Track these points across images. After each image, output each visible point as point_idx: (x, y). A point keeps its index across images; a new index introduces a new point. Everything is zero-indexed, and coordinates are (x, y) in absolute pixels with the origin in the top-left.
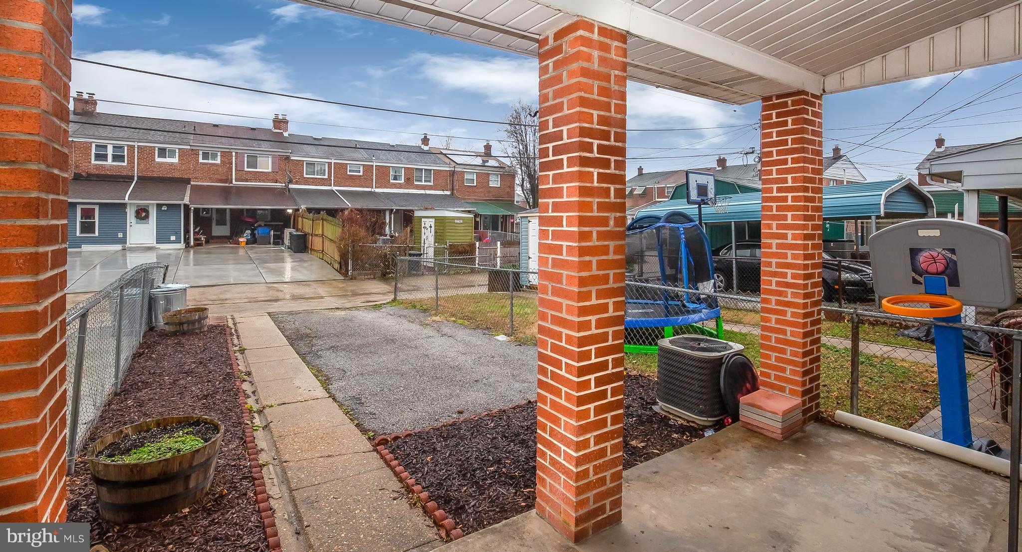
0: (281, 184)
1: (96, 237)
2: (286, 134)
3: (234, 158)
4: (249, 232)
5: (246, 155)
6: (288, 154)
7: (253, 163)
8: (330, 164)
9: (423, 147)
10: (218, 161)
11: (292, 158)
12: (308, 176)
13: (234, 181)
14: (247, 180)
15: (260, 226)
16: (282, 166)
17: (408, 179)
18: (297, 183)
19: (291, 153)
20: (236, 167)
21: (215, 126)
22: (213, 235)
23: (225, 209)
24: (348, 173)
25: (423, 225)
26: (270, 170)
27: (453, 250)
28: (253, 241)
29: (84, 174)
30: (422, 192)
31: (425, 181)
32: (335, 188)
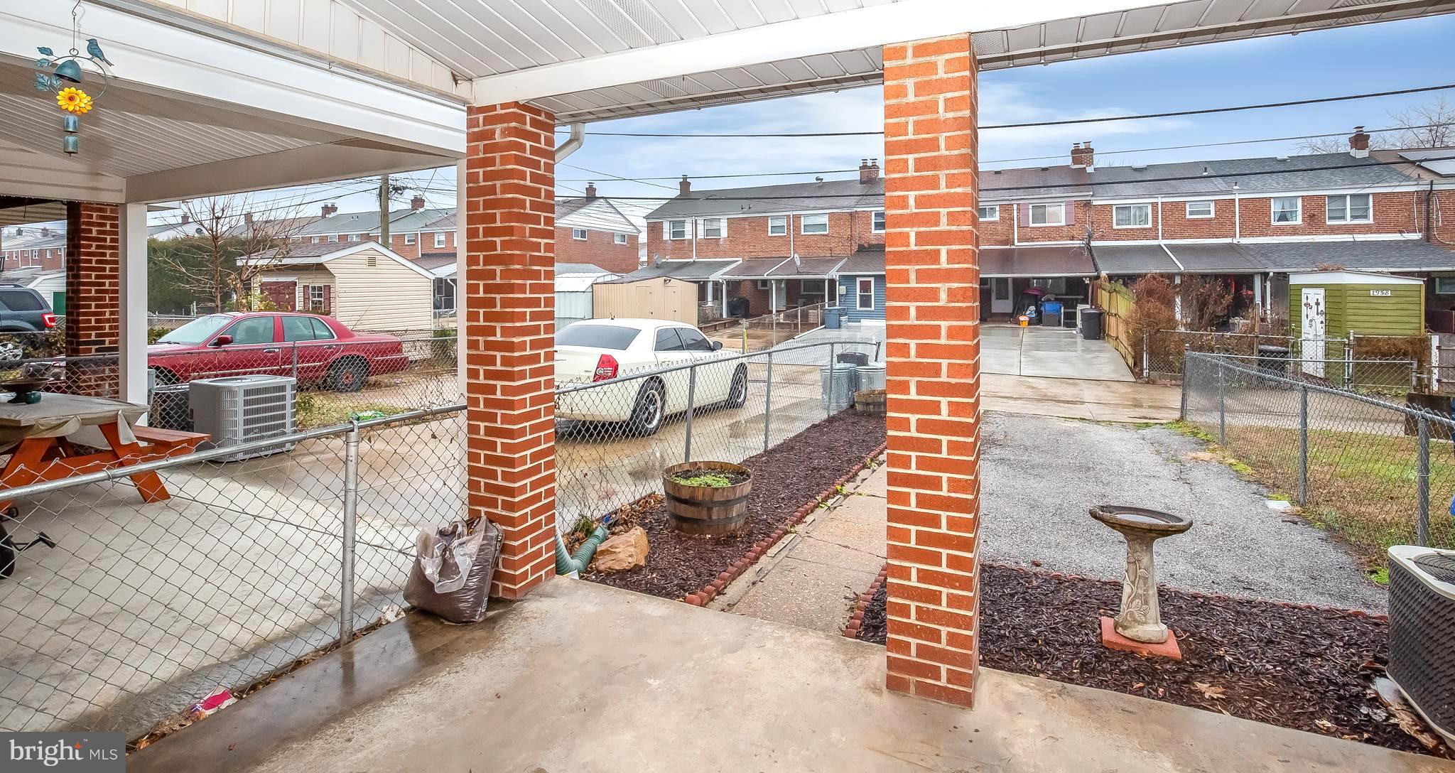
0: (1079, 242)
1: (871, 311)
2: (1090, 170)
3: (1015, 212)
4: (1033, 308)
5: (1030, 206)
6: (1088, 198)
7: (1040, 214)
8: (1154, 205)
9: (1353, 152)
10: (997, 217)
11: (1095, 203)
12: (1119, 227)
13: (1016, 241)
14: (1032, 239)
15: (1049, 300)
16: (1080, 216)
17: (1312, 216)
18: (1102, 238)
19: (1092, 196)
20: (1018, 223)
21: (997, 173)
22: (993, 311)
23: (1006, 279)
24: (1188, 216)
25: (1304, 301)
26: (1063, 223)
27: (1364, 349)
28: (1038, 320)
29: (866, 245)
30: (1347, 238)
31: (1353, 217)
32: (1162, 242)
